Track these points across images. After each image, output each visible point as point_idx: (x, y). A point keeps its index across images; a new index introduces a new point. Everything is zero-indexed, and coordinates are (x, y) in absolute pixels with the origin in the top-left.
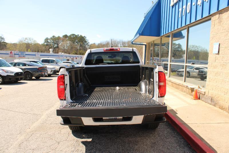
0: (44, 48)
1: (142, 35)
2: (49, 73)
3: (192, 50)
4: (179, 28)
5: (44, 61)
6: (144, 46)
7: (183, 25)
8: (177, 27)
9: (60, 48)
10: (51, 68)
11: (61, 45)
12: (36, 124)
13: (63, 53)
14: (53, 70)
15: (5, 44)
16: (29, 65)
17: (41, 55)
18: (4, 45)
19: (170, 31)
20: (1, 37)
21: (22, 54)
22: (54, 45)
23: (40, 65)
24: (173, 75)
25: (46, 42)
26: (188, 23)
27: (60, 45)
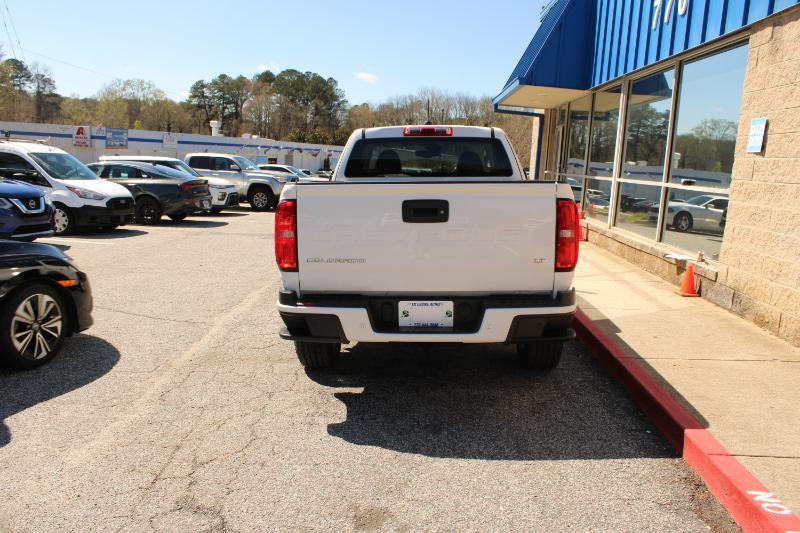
0: (188, 117)
1: (531, 84)
2: (215, 202)
3: (714, 138)
4: (662, 58)
5: (195, 163)
6: (536, 120)
7: (665, 55)
8: (646, 62)
9: (243, 118)
10: (221, 187)
11: (249, 109)
12: (198, 348)
13: (255, 137)
14: (229, 191)
15: (56, 100)
16: (150, 175)
17: (179, 142)
18: (53, 104)
19: (621, 74)
20: (43, 76)
21: (116, 138)
22: (224, 108)
23: (186, 174)
24: (636, 222)
25: (194, 96)
26: (679, 49)
27: (244, 106)
